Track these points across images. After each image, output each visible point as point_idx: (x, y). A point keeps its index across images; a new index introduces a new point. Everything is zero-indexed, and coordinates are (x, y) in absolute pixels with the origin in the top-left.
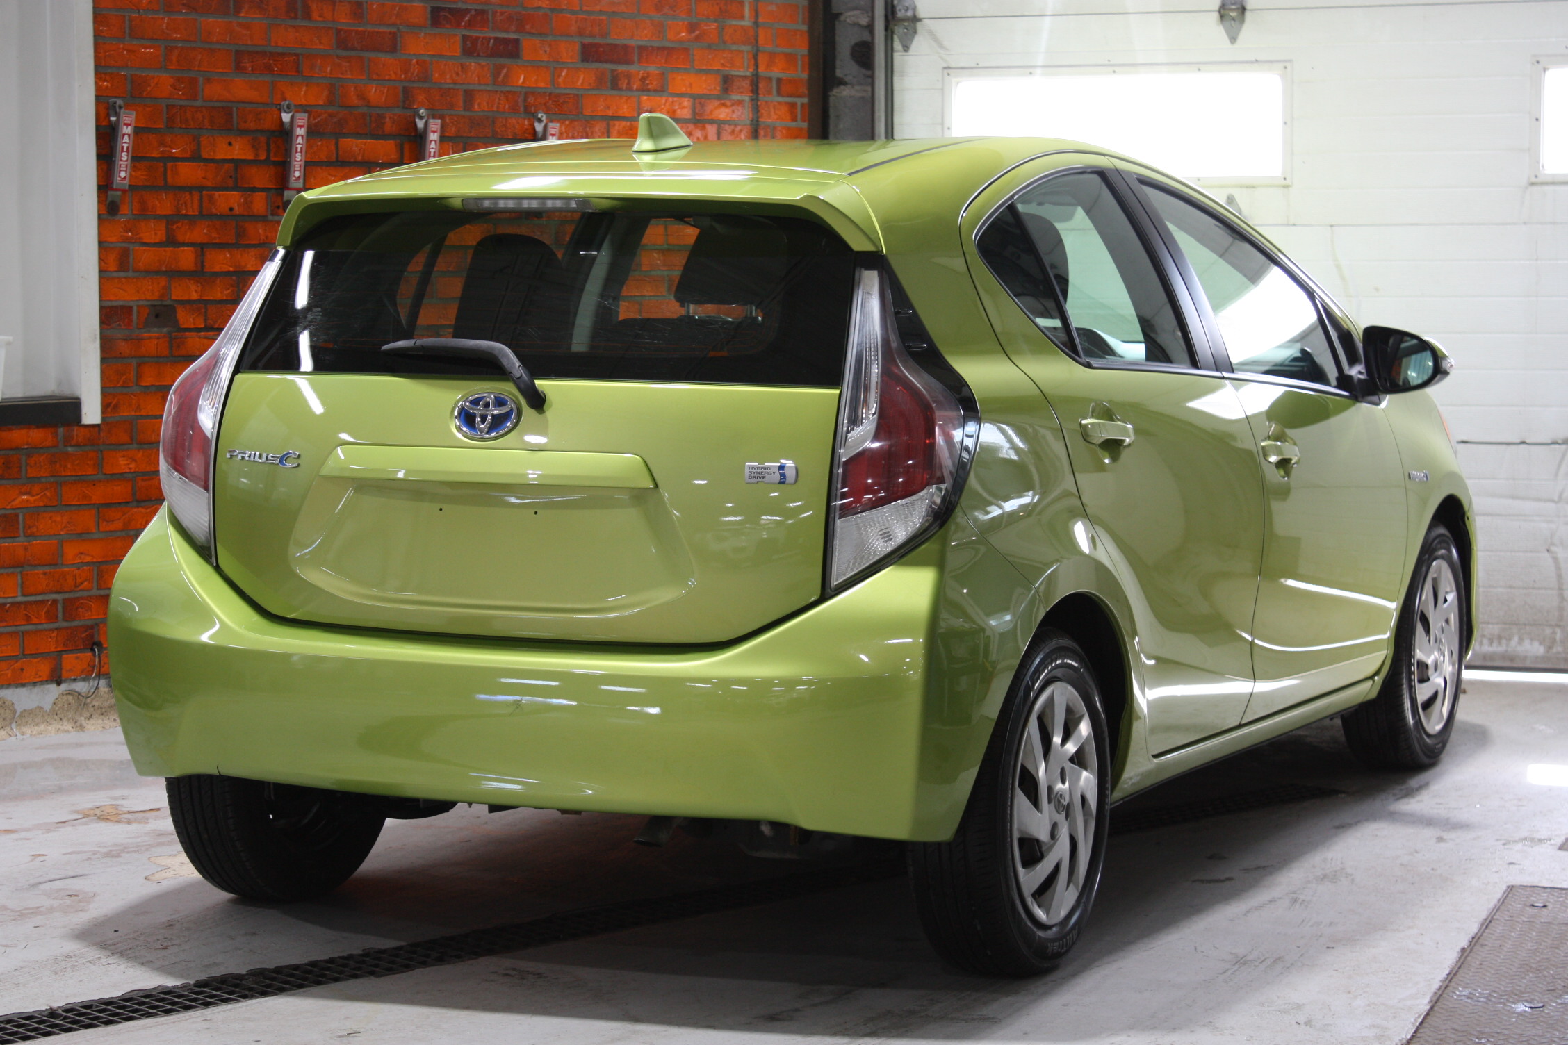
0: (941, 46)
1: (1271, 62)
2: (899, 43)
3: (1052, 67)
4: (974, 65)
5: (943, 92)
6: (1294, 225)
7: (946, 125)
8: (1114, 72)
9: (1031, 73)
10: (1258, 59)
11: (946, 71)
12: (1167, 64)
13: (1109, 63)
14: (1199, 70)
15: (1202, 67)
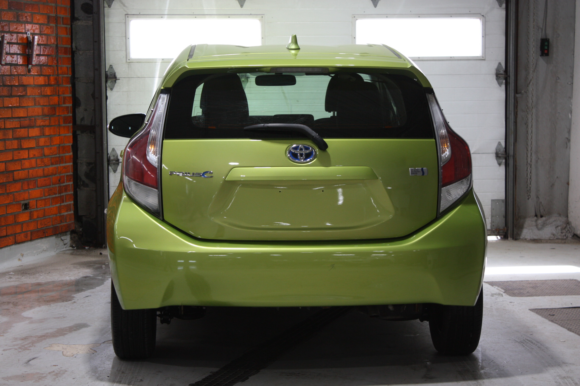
0: (124, 6)
1: (257, 15)
2: (106, 4)
3: (171, 15)
4: (138, 13)
5: (126, 25)
7: (127, 37)
8: (196, 17)
9: (162, 17)
10: (252, 14)
11: (127, 16)
12: (216, 15)
13: (193, 14)
14: (229, 17)
15: (230, 16)
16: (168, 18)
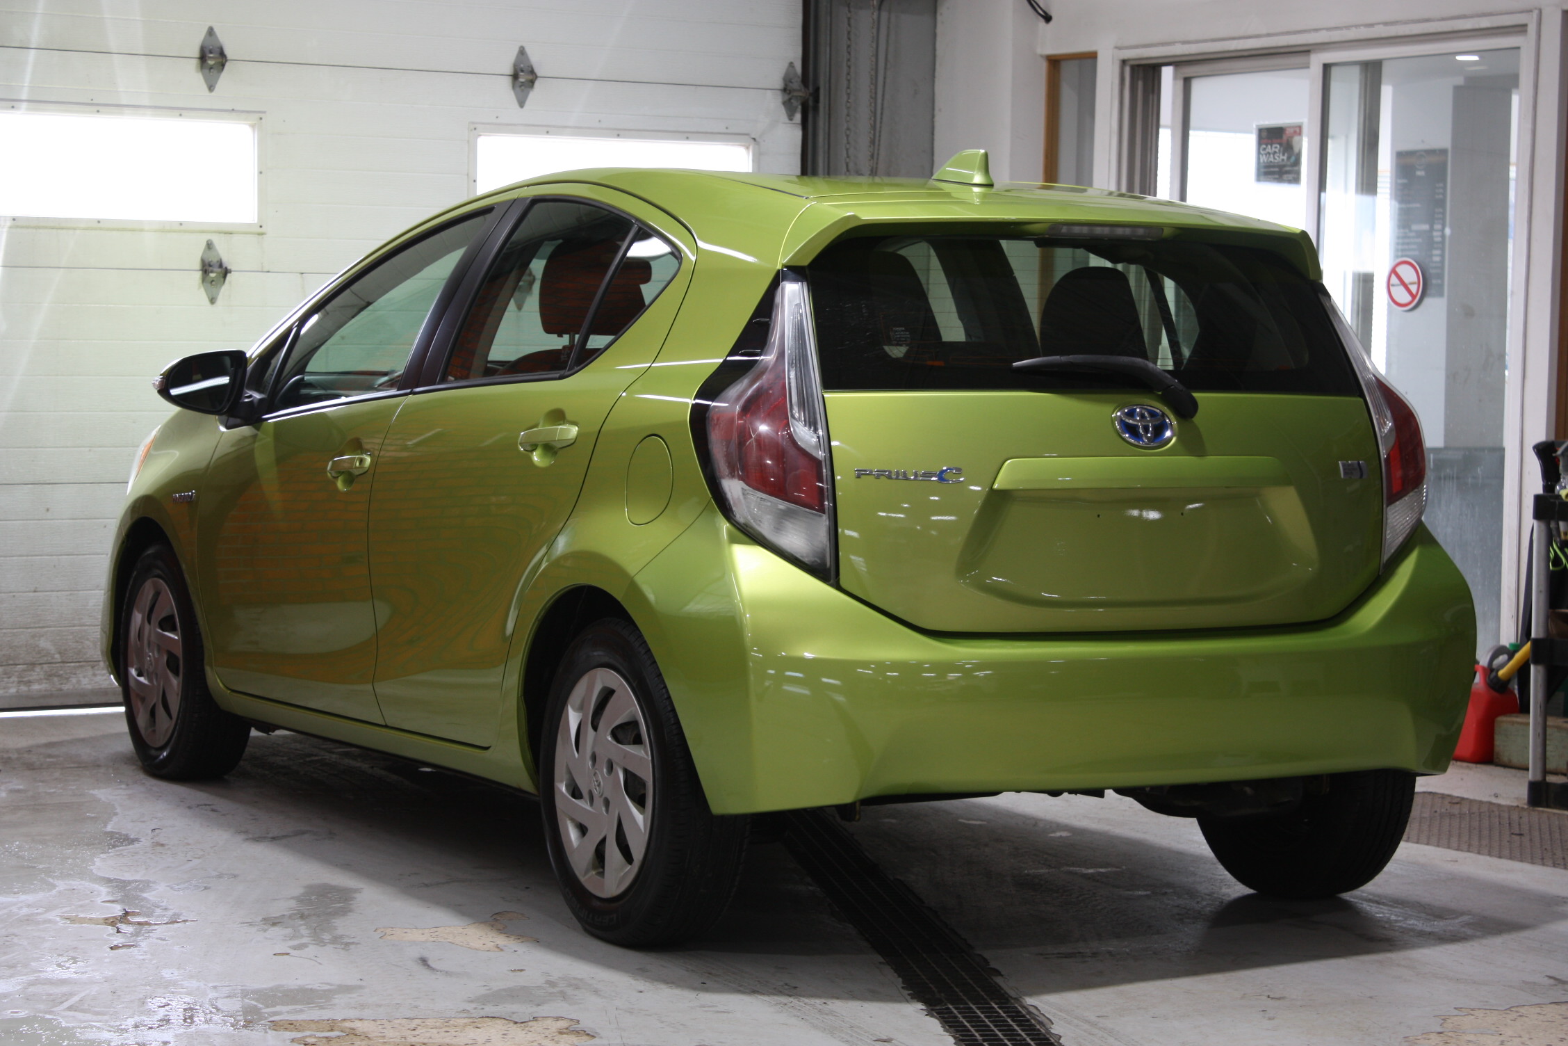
1: (247, 112)
3: (38, 102)
6: (268, 272)
8: (98, 111)
9: (13, 107)
10: (235, 109)
12: (149, 107)
13: (92, 102)
14: (181, 115)
15: (184, 113)
16: (28, 109)
